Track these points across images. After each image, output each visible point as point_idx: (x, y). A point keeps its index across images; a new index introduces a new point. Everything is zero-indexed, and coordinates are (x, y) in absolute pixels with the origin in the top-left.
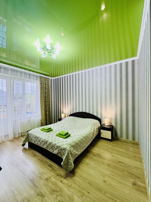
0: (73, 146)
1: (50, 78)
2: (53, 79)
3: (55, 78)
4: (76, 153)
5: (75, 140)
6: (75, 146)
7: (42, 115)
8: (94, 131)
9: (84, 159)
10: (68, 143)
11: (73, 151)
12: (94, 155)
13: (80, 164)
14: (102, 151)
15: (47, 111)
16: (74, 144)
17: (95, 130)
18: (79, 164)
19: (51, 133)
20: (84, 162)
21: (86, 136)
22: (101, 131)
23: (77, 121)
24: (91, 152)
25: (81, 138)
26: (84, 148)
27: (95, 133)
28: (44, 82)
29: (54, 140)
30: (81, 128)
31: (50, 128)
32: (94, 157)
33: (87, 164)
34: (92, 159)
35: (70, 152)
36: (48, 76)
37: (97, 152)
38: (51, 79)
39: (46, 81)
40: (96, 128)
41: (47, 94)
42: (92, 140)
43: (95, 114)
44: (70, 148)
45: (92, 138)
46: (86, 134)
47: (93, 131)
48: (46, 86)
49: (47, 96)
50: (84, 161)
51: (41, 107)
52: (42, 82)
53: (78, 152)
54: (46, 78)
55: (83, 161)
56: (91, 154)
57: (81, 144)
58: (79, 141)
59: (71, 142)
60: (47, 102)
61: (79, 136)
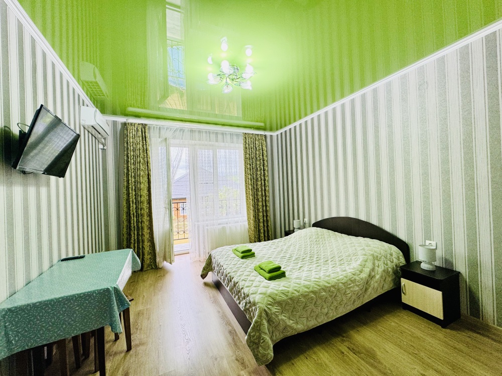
0: (279, 303)
1: (268, 134)
2: (274, 134)
3: (279, 132)
4: (288, 323)
5: (290, 290)
6: (287, 304)
7: (249, 218)
8: (371, 277)
9: (315, 349)
10: (269, 291)
11: (277, 316)
12: (353, 350)
13: (302, 357)
14: (389, 347)
15: (261, 210)
16: (285, 298)
17: (378, 277)
18: (298, 356)
19: (248, 261)
20: (314, 356)
21: (333, 286)
22: (402, 284)
23: (327, 242)
24: (348, 337)
25: (311, 289)
26: (323, 320)
27: (374, 283)
28: (252, 146)
29: (243, 278)
30: (329, 261)
31: (250, 251)
32: (351, 355)
33: (320, 366)
34: (341, 356)
35: (264, 315)
36: (264, 129)
37: (368, 345)
38: (271, 136)
39: (257, 142)
40: (380, 270)
41: (259, 173)
42: (358, 304)
43: (387, 227)
44: (269, 306)
45: (359, 298)
46: (333, 281)
47: (364, 275)
48: (257, 152)
49: (258, 176)
50: (315, 353)
51: (247, 202)
52: (247, 146)
53: (297, 323)
54: (258, 135)
55: (310, 353)
56: (346, 344)
57: (311, 306)
58: (305, 296)
59: (276, 292)
60: (260, 189)
61: (310, 281)
